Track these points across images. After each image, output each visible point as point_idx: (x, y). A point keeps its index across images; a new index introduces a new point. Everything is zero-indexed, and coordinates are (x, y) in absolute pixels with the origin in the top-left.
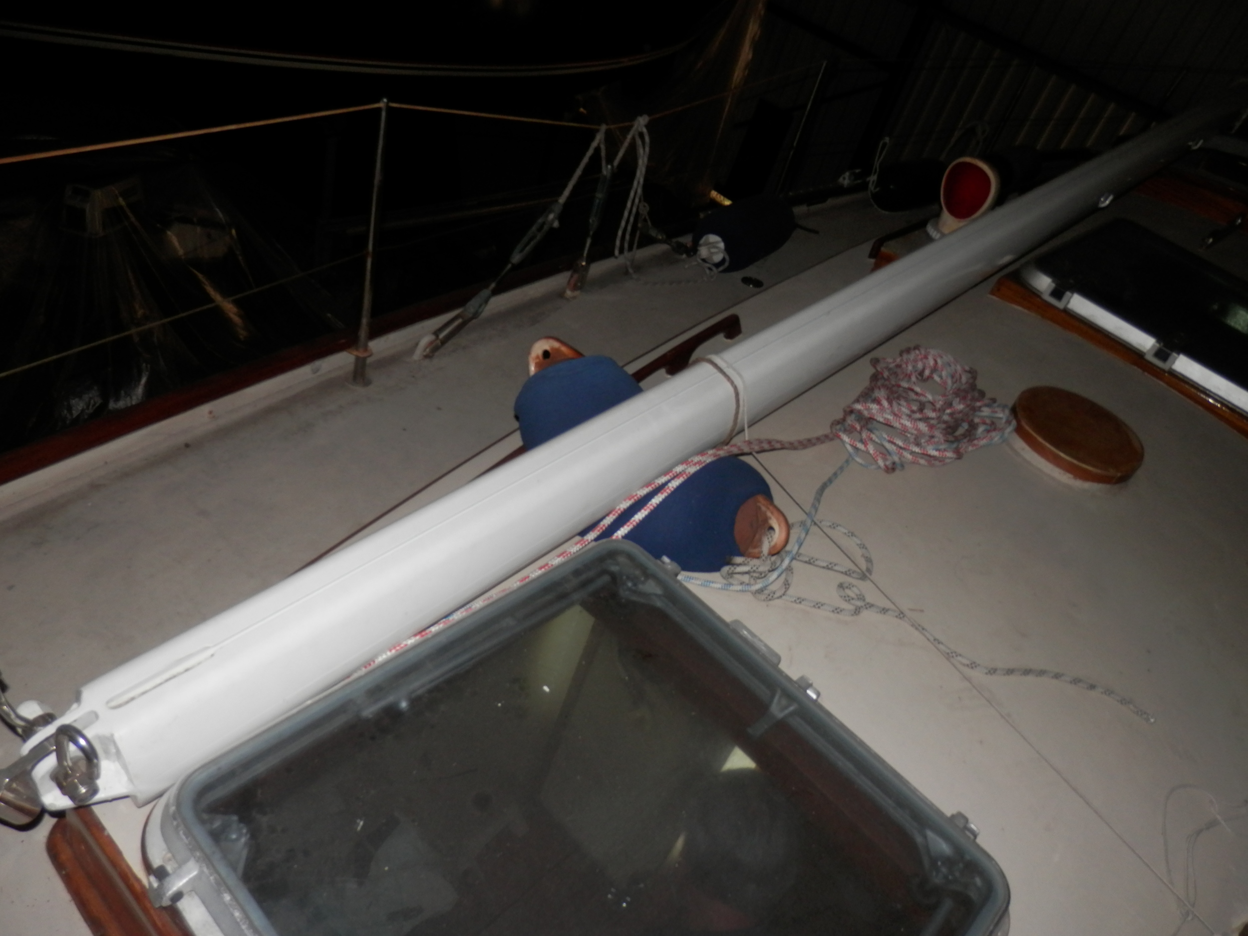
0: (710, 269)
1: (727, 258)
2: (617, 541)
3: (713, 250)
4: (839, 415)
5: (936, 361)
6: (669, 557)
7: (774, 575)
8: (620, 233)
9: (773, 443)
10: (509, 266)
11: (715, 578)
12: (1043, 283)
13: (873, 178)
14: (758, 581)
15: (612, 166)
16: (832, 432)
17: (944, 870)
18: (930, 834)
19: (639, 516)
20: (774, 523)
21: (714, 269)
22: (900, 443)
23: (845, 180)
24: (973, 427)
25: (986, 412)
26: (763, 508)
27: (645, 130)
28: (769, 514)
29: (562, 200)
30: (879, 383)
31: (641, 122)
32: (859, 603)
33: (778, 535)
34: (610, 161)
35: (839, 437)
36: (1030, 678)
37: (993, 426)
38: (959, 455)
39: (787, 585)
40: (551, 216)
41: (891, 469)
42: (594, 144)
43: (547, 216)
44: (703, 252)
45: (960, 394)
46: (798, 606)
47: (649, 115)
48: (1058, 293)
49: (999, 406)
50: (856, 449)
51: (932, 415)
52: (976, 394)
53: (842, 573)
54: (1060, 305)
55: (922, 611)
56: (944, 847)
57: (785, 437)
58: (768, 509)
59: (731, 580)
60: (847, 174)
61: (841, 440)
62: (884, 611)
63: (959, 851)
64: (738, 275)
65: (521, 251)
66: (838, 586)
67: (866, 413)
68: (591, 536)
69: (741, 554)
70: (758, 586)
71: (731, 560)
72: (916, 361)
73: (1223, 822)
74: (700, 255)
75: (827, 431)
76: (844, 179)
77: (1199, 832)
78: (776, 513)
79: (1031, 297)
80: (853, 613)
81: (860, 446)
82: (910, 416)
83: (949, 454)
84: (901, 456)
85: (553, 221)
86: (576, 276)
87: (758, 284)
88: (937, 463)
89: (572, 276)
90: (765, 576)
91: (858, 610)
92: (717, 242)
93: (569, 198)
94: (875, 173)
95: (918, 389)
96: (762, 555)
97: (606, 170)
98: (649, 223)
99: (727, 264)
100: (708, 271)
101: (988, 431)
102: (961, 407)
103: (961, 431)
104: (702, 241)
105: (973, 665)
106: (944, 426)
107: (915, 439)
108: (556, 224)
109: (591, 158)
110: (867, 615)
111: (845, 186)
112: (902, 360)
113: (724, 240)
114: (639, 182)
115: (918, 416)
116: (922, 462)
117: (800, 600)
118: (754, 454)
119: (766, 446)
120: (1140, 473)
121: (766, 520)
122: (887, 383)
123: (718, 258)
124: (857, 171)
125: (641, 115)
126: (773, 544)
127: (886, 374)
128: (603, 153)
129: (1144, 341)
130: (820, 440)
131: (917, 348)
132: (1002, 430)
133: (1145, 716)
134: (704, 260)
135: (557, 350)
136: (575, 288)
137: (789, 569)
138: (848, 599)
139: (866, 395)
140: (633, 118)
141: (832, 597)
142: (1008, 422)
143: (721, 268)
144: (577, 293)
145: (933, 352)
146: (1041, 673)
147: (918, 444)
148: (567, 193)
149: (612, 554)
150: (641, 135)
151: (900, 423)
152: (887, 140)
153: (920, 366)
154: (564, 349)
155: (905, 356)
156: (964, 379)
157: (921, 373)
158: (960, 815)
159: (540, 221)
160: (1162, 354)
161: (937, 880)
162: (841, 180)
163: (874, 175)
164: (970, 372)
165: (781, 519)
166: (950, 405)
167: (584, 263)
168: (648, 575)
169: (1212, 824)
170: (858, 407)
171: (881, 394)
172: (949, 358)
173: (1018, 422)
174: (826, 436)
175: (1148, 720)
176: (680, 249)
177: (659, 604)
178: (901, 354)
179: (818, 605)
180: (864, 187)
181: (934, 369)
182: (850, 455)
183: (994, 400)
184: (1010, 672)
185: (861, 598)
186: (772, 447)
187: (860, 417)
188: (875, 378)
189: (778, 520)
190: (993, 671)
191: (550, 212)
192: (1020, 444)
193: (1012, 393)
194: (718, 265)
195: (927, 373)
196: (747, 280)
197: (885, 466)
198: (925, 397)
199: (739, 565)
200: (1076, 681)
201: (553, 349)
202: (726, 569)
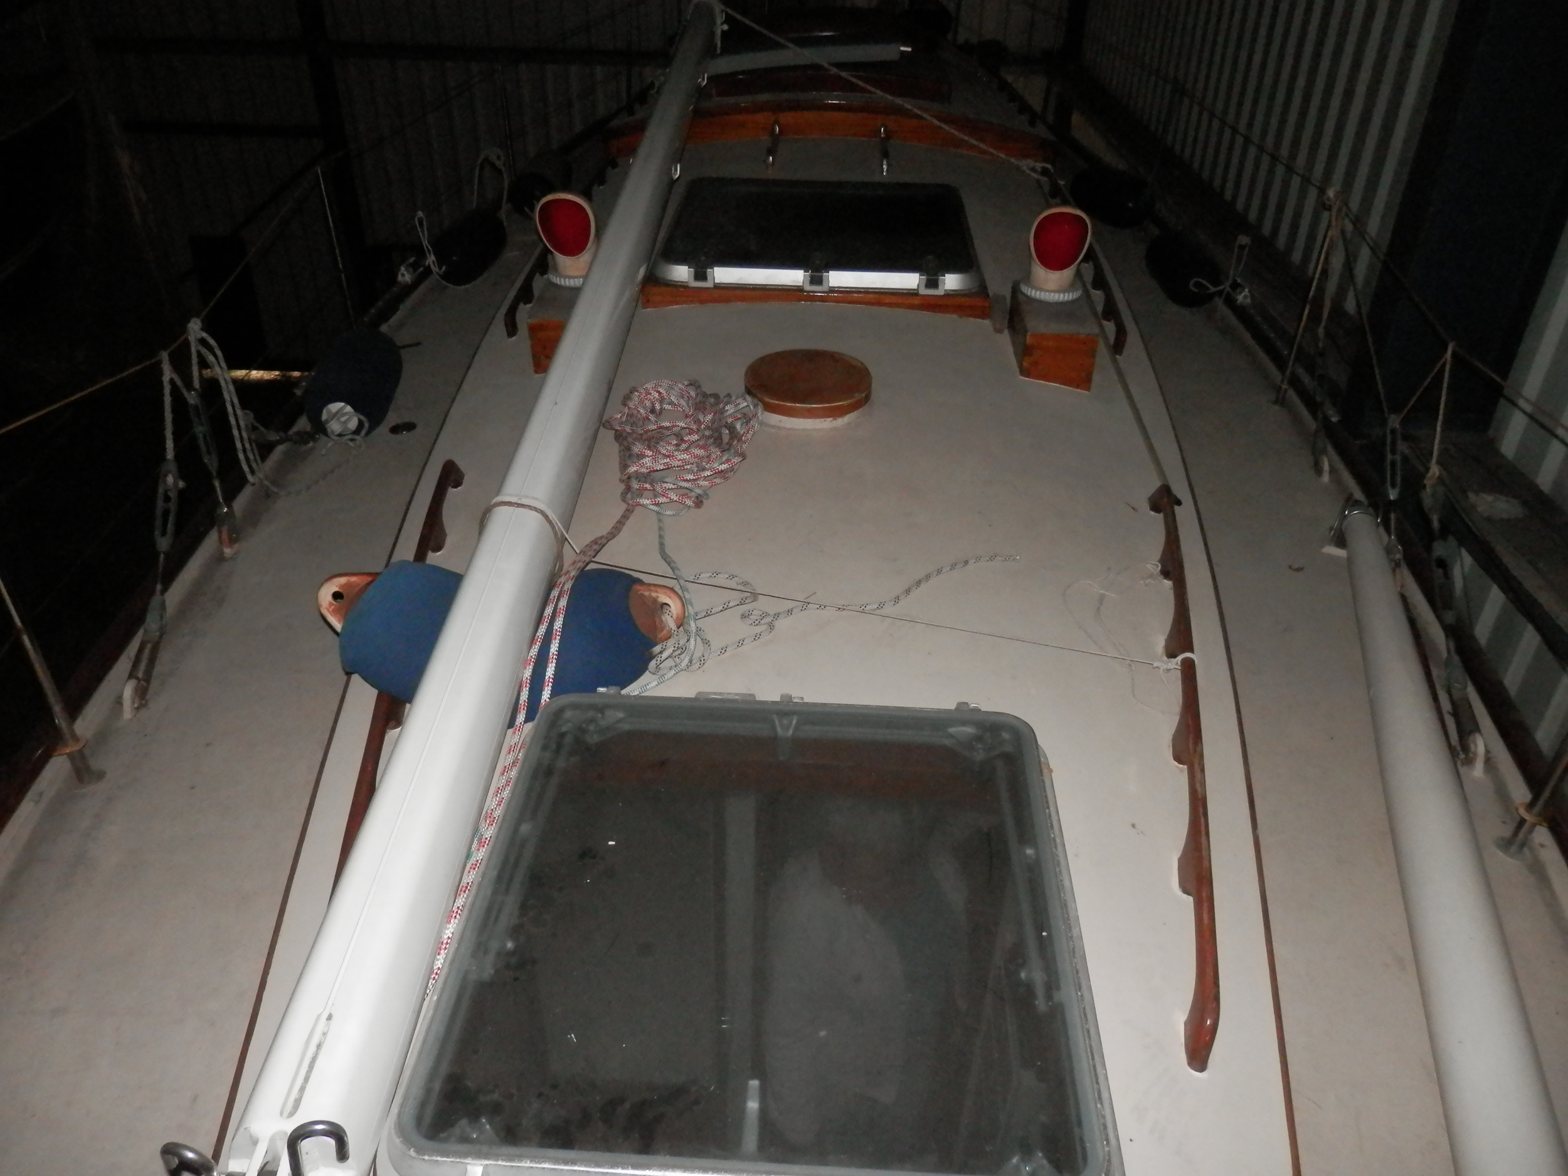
0: (352, 440)
1: (362, 418)
2: (547, 705)
3: (343, 419)
4: (622, 487)
5: (660, 393)
6: (602, 686)
7: (692, 641)
8: (241, 456)
9: (599, 542)
10: (162, 557)
11: (646, 678)
12: (682, 273)
13: (431, 259)
14: (682, 656)
15: (195, 390)
16: (628, 504)
17: (980, 746)
18: (951, 730)
19: (550, 671)
20: (663, 598)
21: (357, 437)
22: (691, 477)
23: (405, 276)
24: (731, 428)
25: (730, 409)
26: (646, 594)
27: (204, 335)
28: (654, 595)
29: (170, 454)
30: (630, 440)
31: (195, 328)
32: (768, 620)
33: (675, 606)
34: (189, 386)
35: (639, 504)
36: (923, 586)
37: (747, 419)
38: (743, 456)
39: (706, 642)
40: (170, 479)
41: (699, 502)
42: (166, 379)
43: (165, 482)
44: (335, 427)
45: (700, 407)
46: (727, 654)
47: (197, 316)
48: (701, 276)
49: (737, 398)
50: (657, 504)
51: (696, 437)
52: (712, 400)
53: (738, 605)
54: (709, 284)
55: (815, 593)
56: (970, 730)
57: (604, 530)
58: (651, 590)
59: (661, 673)
60: (403, 268)
61: (643, 505)
62: (790, 612)
63: (979, 724)
64: (383, 429)
65: (164, 534)
66: (742, 618)
67: (644, 470)
68: (521, 717)
69: (656, 644)
70: (686, 661)
71: (651, 653)
72: (641, 402)
73: (1106, 593)
74: (333, 432)
75: (624, 507)
76: (403, 275)
77: (1099, 609)
78: (659, 590)
79: (680, 291)
80: (770, 630)
81: (661, 500)
82: (678, 450)
83: (736, 460)
84: (699, 487)
85: (175, 483)
86: (225, 529)
87: (410, 427)
88: (730, 474)
89: (220, 532)
90: (686, 648)
91: (772, 625)
92: (342, 408)
93: (175, 447)
94: (430, 253)
95: (666, 424)
96: (673, 631)
97: (192, 398)
98: (262, 429)
99: (367, 425)
100: (351, 444)
101: (747, 423)
102: (710, 417)
103: (726, 438)
104: (324, 417)
105: (881, 606)
106: (712, 440)
107: (697, 467)
108: (181, 484)
109: (172, 394)
110: (782, 624)
111: (410, 283)
112: (629, 408)
113: (348, 402)
114: (229, 392)
115: (684, 446)
116: (717, 481)
117: (724, 650)
118: (593, 559)
119: (596, 547)
120: (875, 385)
121: (655, 600)
122: (634, 436)
123: (353, 424)
124: (412, 260)
125: (189, 321)
126: (674, 616)
127: (628, 429)
128: (179, 382)
129: (794, 277)
130: (625, 517)
131: (633, 390)
132: (755, 415)
133: (1012, 558)
134: (340, 435)
135: (348, 585)
136: (232, 541)
137: (699, 630)
138: (757, 623)
139: (627, 456)
140: (184, 330)
141: (744, 630)
142: (755, 406)
143: (363, 433)
144: (236, 546)
145: (649, 386)
146: (928, 577)
147: (704, 469)
148: (170, 444)
149: (557, 715)
150: (203, 342)
151: (679, 461)
152: (420, 214)
153: (648, 404)
154: (353, 579)
155: (631, 404)
156: (693, 394)
157: (653, 411)
158: (960, 704)
159: (161, 490)
160: (816, 280)
161: (979, 756)
162: (400, 278)
163: (430, 256)
164: (691, 384)
165: (668, 592)
166: (698, 422)
167: (226, 510)
168: (601, 709)
169: (1102, 598)
170: (632, 469)
171: (637, 448)
172: (666, 383)
173: (761, 400)
174: (628, 510)
175: (1015, 559)
176: (305, 438)
177: (626, 727)
178: (625, 405)
179: (741, 643)
180: (428, 272)
181: (662, 400)
182: (658, 513)
183: (729, 395)
184: (908, 591)
185: (765, 615)
186: (599, 544)
187: (639, 476)
188: (619, 437)
189: (665, 594)
190: (897, 599)
191: (166, 476)
192: (775, 419)
193: (737, 381)
194: (357, 432)
195: (658, 406)
196: (395, 430)
197: (694, 502)
198: (676, 426)
199: (661, 652)
200: (953, 566)
201: (342, 586)
202: (653, 664)
